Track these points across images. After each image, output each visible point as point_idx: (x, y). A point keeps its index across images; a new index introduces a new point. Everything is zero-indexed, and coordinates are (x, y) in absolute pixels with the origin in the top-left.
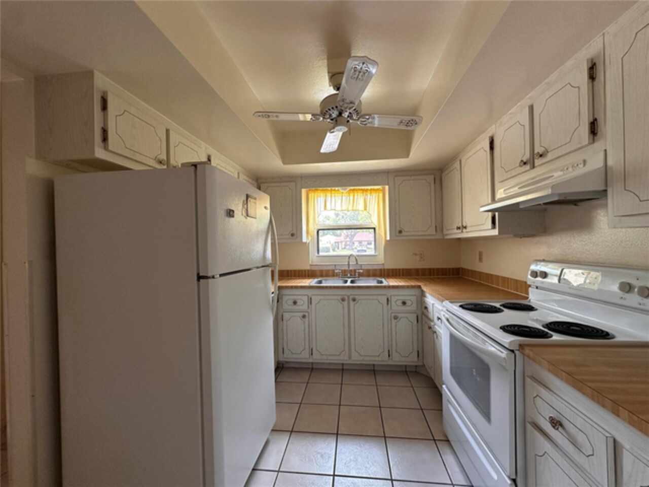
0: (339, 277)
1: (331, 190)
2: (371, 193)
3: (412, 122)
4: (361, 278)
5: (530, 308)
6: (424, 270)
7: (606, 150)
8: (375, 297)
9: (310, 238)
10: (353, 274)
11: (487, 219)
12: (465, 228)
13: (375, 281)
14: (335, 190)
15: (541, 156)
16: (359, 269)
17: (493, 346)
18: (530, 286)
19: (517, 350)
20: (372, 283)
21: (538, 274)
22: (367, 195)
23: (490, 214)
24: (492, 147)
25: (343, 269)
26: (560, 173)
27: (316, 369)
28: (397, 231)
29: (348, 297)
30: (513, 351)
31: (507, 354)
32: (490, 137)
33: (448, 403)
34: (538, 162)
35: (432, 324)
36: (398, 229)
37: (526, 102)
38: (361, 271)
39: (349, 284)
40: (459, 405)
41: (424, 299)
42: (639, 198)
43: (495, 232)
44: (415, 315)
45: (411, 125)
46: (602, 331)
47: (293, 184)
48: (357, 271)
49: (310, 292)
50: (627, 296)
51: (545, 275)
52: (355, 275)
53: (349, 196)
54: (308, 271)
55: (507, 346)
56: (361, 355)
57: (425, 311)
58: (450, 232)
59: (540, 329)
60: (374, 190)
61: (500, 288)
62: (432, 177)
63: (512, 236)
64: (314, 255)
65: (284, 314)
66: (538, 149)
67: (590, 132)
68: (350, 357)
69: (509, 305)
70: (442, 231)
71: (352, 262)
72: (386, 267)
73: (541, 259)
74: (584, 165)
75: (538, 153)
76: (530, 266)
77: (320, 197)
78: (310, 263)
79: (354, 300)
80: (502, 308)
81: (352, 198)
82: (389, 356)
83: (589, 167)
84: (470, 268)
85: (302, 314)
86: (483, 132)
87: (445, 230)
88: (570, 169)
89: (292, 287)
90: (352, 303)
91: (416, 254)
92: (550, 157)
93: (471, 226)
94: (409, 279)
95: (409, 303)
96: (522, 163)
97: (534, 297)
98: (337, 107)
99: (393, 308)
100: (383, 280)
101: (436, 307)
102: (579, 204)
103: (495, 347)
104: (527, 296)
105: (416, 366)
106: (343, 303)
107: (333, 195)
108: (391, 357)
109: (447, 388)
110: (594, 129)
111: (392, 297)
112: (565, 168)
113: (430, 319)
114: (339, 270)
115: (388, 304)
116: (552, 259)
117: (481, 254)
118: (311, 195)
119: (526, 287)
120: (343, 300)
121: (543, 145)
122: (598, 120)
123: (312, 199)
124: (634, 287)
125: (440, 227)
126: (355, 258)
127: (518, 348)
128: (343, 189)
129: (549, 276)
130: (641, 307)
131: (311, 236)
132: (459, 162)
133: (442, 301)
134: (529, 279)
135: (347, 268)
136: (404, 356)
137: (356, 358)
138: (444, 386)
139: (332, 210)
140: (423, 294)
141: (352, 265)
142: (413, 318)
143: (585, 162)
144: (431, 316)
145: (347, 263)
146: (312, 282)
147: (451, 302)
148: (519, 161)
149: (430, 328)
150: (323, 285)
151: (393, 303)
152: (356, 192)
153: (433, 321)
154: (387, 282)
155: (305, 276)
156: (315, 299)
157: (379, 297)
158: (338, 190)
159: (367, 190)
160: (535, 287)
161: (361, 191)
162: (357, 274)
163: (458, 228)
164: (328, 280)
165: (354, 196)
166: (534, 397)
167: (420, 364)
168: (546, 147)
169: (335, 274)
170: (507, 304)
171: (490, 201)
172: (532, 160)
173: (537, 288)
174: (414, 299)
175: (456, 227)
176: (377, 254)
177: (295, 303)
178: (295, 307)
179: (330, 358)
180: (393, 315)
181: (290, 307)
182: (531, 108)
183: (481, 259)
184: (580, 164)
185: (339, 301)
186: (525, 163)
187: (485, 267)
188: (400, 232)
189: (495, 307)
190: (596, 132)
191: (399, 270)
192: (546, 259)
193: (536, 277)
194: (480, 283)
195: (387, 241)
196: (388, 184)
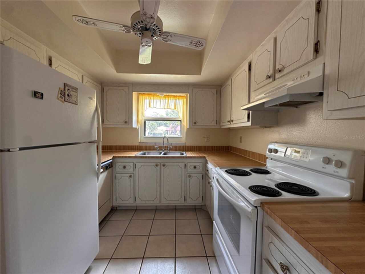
0: (157, 151)
1: (154, 95)
2: (179, 98)
3: (199, 43)
4: (171, 151)
5: (267, 172)
6: (209, 147)
7: (324, 63)
8: (177, 164)
9: (139, 125)
10: (166, 148)
11: (245, 114)
12: (232, 121)
13: (179, 154)
14: (156, 95)
15: (280, 71)
16: (170, 146)
17: (243, 202)
18: (267, 158)
19: (259, 206)
20: (177, 154)
21: (273, 150)
22: (176, 99)
23: (247, 112)
24: (250, 69)
25: (160, 145)
26: (292, 82)
27: (139, 209)
28: (193, 122)
29: (160, 163)
30: (256, 207)
31: (252, 210)
32: (249, 62)
33: (216, 233)
34: (277, 75)
35: (211, 181)
36: (194, 121)
37: (272, 36)
38: (171, 147)
39: (162, 155)
40: (222, 236)
41: (207, 165)
42: (348, 96)
43: (249, 124)
44: (202, 175)
45: (198, 46)
46: (312, 190)
47: (127, 88)
48: (169, 147)
49: (135, 160)
50: (326, 166)
51: (276, 151)
52: (167, 149)
53: (166, 99)
54: (137, 146)
55: (253, 203)
56: (167, 201)
57: (207, 172)
58: (224, 124)
59: (274, 189)
60: (181, 96)
61: (251, 158)
62: (216, 90)
63: (258, 126)
64: (142, 136)
65: (117, 175)
66: (278, 67)
67: (314, 50)
68: (160, 202)
69: (255, 170)
70: (220, 123)
71: (166, 142)
72: (187, 145)
73: (275, 141)
74: (308, 76)
75: (278, 69)
76: (268, 146)
77: (147, 99)
78: (139, 141)
79: (164, 165)
80: (250, 172)
81: (167, 101)
82: (185, 200)
83: (312, 77)
84: (234, 146)
85: (129, 175)
86: (245, 60)
87: (221, 123)
88: (299, 79)
89: (123, 157)
90: (162, 167)
91: (205, 138)
92: (285, 71)
93: (236, 120)
94: (199, 152)
95: (198, 167)
96: (268, 77)
97: (269, 165)
98: (142, 22)
99: (188, 171)
100: (184, 153)
101: (213, 170)
102: (299, 107)
103: (244, 203)
104: (265, 164)
105: (201, 206)
106: (157, 167)
107: (155, 98)
108: (186, 201)
109: (216, 223)
110: (317, 48)
111: (188, 164)
112: (295, 79)
113: (209, 177)
114: (158, 146)
115: (185, 168)
116: (281, 141)
117: (241, 138)
118: (141, 97)
119: (265, 158)
120: (157, 165)
121: (281, 64)
122: (320, 42)
123: (141, 100)
124: (332, 161)
125: (219, 121)
126: (167, 139)
127: (260, 205)
128: (160, 94)
129: (279, 152)
130: (336, 174)
131: (140, 124)
132: (230, 80)
133: (216, 167)
134: (267, 153)
135: (162, 145)
136: (193, 200)
137: (165, 202)
138: (214, 222)
139: (154, 107)
140: (206, 162)
141: (166, 143)
142: (200, 176)
143: (309, 73)
144: (210, 175)
145: (162, 142)
146: (139, 154)
147: (220, 168)
148: (266, 76)
149: (209, 183)
150: (147, 155)
151: (188, 167)
152: (169, 97)
153: (210, 179)
154: (186, 154)
155: (135, 150)
156: (138, 165)
157: (180, 164)
158: (158, 95)
159: (176, 96)
160: (270, 159)
161: (173, 97)
162: (168, 149)
163: (229, 122)
164: (150, 152)
165: (168, 99)
166: (269, 243)
167: (203, 204)
168: (284, 65)
169: (155, 149)
170: (254, 169)
171: (247, 103)
172: (274, 75)
173: (271, 159)
174: (201, 165)
175: (227, 121)
176: (181, 137)
177: (125, 167)
178: (125, 170)
179: (147, 202)
180: (188, 175)
181: (121, 170)
182: (275, 39)
183: (241, 142)
184: (306, 74)
185: (154, 166)
186: (269, 77)
187: (243, 146)
188: (195, 123)
189: (247, 172)
190: (318, 50)
191: (195, 146)
192: (277, 141)
193: (271, 152)
194: (240, 155)
195: (187, 129)
196: (189, 93)
